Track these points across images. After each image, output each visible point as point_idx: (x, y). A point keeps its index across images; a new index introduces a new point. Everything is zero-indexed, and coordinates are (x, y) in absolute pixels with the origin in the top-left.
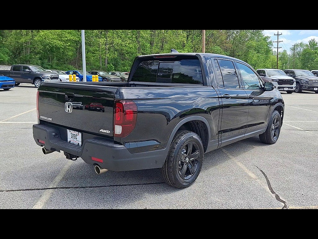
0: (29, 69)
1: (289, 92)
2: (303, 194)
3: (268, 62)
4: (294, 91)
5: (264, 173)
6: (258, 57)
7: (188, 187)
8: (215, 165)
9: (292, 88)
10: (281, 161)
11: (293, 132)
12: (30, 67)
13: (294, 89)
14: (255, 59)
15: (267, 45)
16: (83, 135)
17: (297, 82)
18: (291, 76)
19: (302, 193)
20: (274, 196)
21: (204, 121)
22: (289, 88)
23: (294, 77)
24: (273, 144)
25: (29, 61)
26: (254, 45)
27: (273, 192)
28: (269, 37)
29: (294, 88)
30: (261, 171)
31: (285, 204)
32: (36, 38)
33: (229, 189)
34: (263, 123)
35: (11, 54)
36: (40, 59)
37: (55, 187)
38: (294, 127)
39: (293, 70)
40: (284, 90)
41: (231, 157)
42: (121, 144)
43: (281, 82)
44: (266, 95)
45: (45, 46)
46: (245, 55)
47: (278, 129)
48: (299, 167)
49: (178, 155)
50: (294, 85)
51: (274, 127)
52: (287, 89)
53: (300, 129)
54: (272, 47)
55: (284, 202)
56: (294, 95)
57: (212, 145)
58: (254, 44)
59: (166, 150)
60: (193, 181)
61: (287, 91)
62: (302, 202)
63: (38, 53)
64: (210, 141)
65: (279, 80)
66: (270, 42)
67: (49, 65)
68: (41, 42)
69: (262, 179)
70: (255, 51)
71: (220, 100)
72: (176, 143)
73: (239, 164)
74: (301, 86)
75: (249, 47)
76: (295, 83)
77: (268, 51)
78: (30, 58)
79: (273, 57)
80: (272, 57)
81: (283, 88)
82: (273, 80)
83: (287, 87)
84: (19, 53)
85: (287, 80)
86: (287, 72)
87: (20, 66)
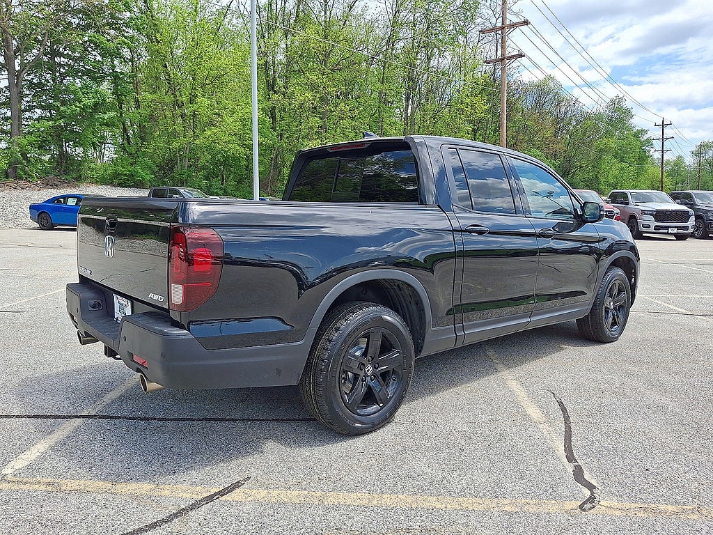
0: (180, 193)
1: (680, 237)
2: (650, 468)
3: (642, 179)
4: (692, 235)
5: (564, 410)
6: (622, 169)
7: (371, 432)
8: (455, 385)
9: (686, 228)
10: (617, 381)
11: (667, 317)
12: (182, 191)
13: (691, 230)
14: (616, 172)
15: (641, 147)
16: (135, 307)
17: (698, 217)
18: (685, 204)
19: (648, 465)
20: (570, 468)
21: (410, 283)
22: (678, 227)
23: (692, 205)
24: (609, 342)
25: (187, 183)
26: (613, 145)
27: (570, 458)
28: (646, 132)
29: (690, 227)
30: (561, 404)
31: (592, 493)
32: (197, 142)
33: (464, 444)
34: (583, 293)
35: (156, 169)
36: (207, 178)
37: (93, 413)
38: (672, 307)
39: (689, 191)
40: (668, 233)
41: (500, 367)
42: (183, 327)
43: (660, 215)
44: (588, 231)
45: (213, 157)
46: (593, 166)
47: (624, 308)
48: (657, 398)
49: (340, 355)
50: (691, 222)
51: (612, 303)
52: (675, 231)
53: (684, 311)
54: (651, 149)
55: (591, 487)
56: (691, 243)
57: (439, 337)
58: (612, 143)
59: (305, 343)
60: (385, 420)
61: (674, 234)
62: (642, 491)
63: (203, 168)
64: (431, 330)
65: (658, 212)
66: (649, 142)
67: (221, 189)
68: (209, 149)
69: (557, 423)
70: (616, 157)
71: (458, 237)
72: (337, 329)
73: (514, 385)
74: (707, 225)
75: (601, 151)
76: (693, 218)
77: (643, 158)
78: (189, 176)
79: (653, 171)
80: (651, 170)
81: (667, 227)
82: (643, 212)
83: (675, 227)
84: (173, 168)
85: (674, 211)
86: (675, 197)
87: (164, 189)
